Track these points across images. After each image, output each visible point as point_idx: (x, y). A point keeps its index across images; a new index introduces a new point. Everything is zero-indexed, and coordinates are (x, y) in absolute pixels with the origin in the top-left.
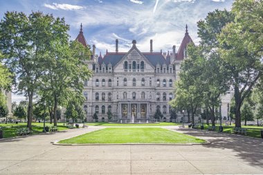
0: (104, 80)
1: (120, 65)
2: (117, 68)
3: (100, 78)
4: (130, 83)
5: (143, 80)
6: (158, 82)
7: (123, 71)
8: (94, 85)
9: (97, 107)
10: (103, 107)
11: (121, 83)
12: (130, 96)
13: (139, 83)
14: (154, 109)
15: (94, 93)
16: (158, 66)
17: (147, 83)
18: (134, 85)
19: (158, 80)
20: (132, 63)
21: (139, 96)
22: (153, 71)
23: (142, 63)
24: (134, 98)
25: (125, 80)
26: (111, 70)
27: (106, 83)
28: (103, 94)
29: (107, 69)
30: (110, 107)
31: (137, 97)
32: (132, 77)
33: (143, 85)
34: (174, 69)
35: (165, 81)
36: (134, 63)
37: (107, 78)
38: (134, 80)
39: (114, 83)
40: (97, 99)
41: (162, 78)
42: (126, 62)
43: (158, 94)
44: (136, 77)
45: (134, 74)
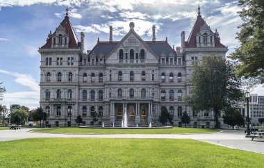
0: (93, 75)
1: (113, 54)
2: (110, 58)
3: (89, 72)
4: (126, 77)
5: (144, 74)
6: (163, 77)
7: (118, 62)
8: (81, 81)
9: (84, 108)
10: (93, 108)
11: (115, 77)
12: (126, 94)
13: (138, 77)
14: (158, 111)
15: (81, 91)
16: (163, 56)
17: (148, 77)
18: (132, 79)
19: (163, 74)
20: (129, 52)
21: (138, 94)
22: (157, 62)
23: (143, 51)
24: (132, 96)
25: (120, 74)
26: (102, 62)
27: (96, 79)
28: (93, 92)
29: (97, 61)
30: (101, 108)
31: (135, 95)
32: (129, 69)
33: (143, 80)
34: (184, 60)
35: (171, 75)
36: (132, 51)
37: (97, 72)
38: (132, 74)
39: (106, 78)
40: (85, 98)
41: (168, 72)
42: (121, 51)
43: (164, 92)
44: (134, 69)
45: (132, 66)
